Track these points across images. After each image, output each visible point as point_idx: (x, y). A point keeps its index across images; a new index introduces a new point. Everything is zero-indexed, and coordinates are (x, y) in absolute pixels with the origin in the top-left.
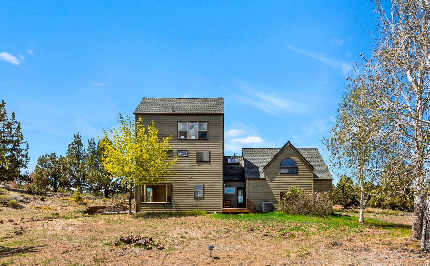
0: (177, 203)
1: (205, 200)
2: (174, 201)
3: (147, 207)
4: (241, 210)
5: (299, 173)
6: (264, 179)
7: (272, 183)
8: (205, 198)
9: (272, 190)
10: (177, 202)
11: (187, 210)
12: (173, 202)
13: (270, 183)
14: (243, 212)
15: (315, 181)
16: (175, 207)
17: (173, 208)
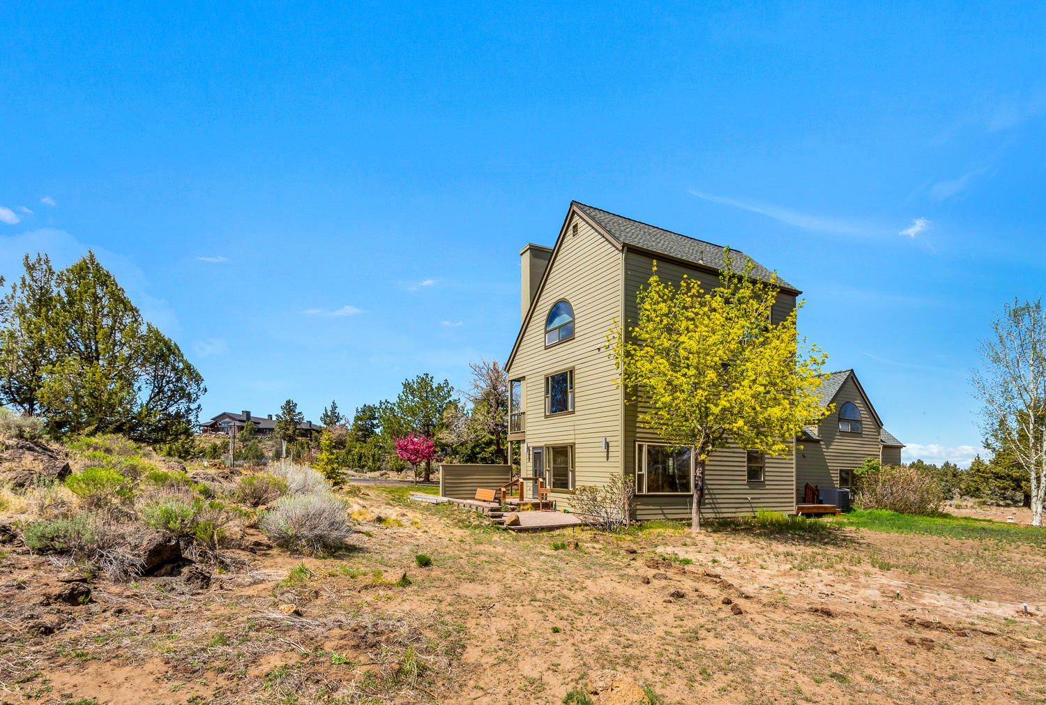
0: (714, 494)
1: (767, 487)
2: (708, 489)
3: (648, 505)
4: (825, 508)
5: (864, 433)
6: (817, 441)
7: (829, 450)
8: (767, 483)
9: (829, 464)
10: (715, 492)
11: (734, 510)
12: (706, 492)
13: (825, 450)
14: (827, 513)
15: (886, 449)
16: (710, 504)
17: (707, 506)
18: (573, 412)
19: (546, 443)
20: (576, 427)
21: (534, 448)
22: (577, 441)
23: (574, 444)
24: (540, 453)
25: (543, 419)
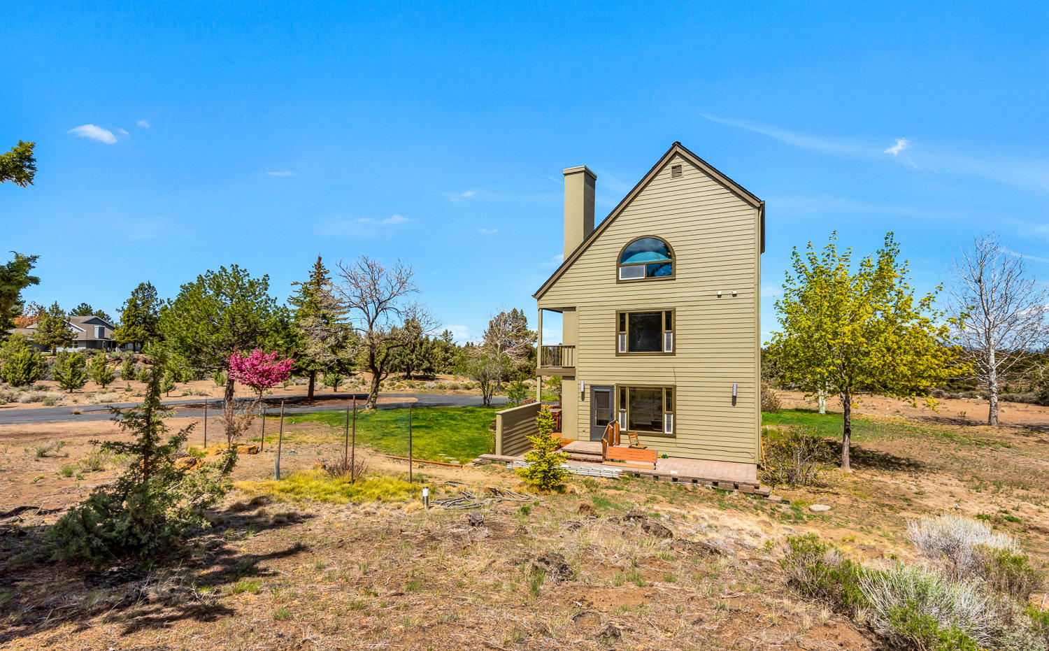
18: (673, 354)
19: (618, 382)
20: (676, 370)
21: (592, 387)
22: (677, 384)
23: (675, 386)
24: (608, 392)
25: (614, 356)
